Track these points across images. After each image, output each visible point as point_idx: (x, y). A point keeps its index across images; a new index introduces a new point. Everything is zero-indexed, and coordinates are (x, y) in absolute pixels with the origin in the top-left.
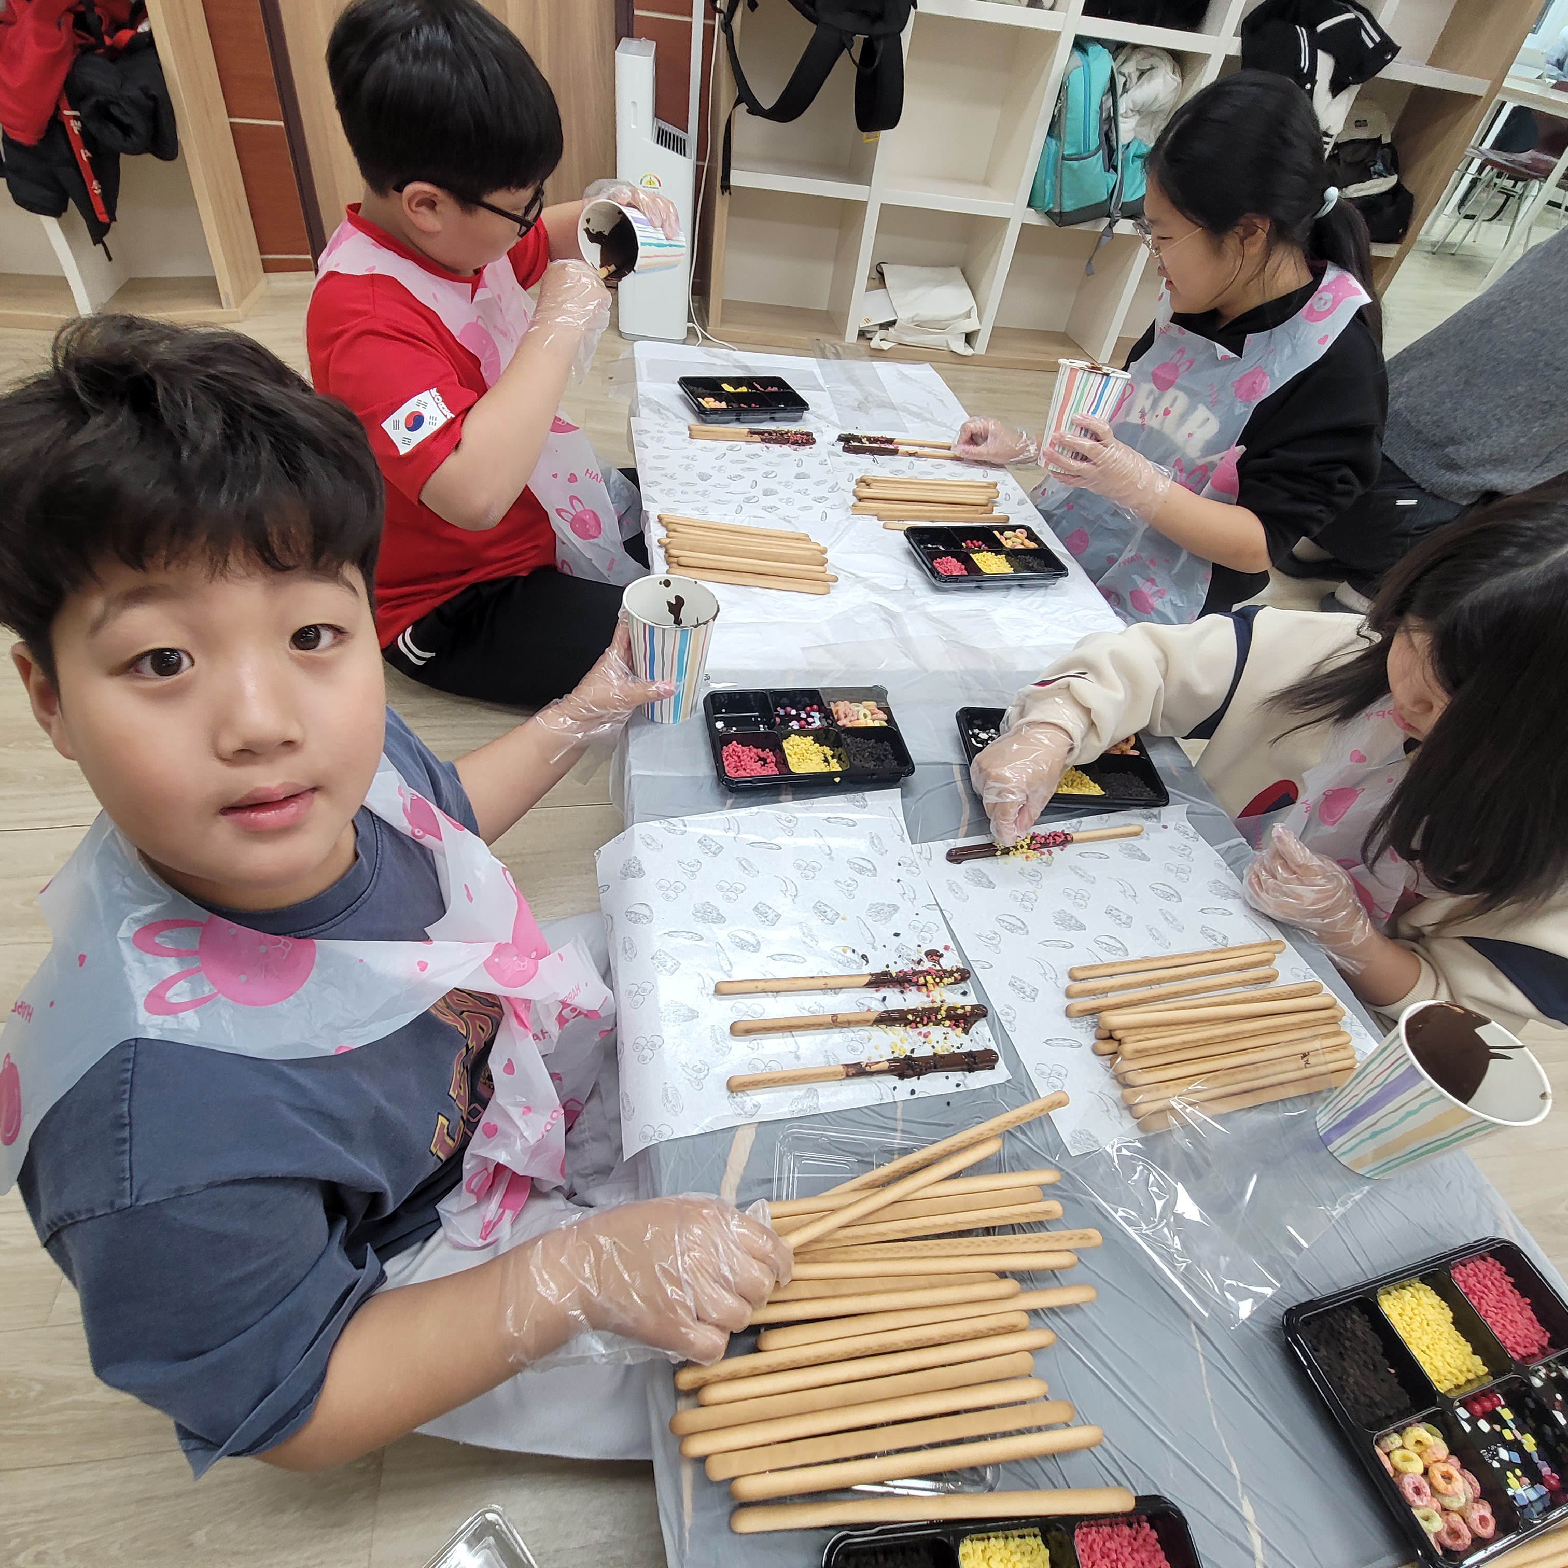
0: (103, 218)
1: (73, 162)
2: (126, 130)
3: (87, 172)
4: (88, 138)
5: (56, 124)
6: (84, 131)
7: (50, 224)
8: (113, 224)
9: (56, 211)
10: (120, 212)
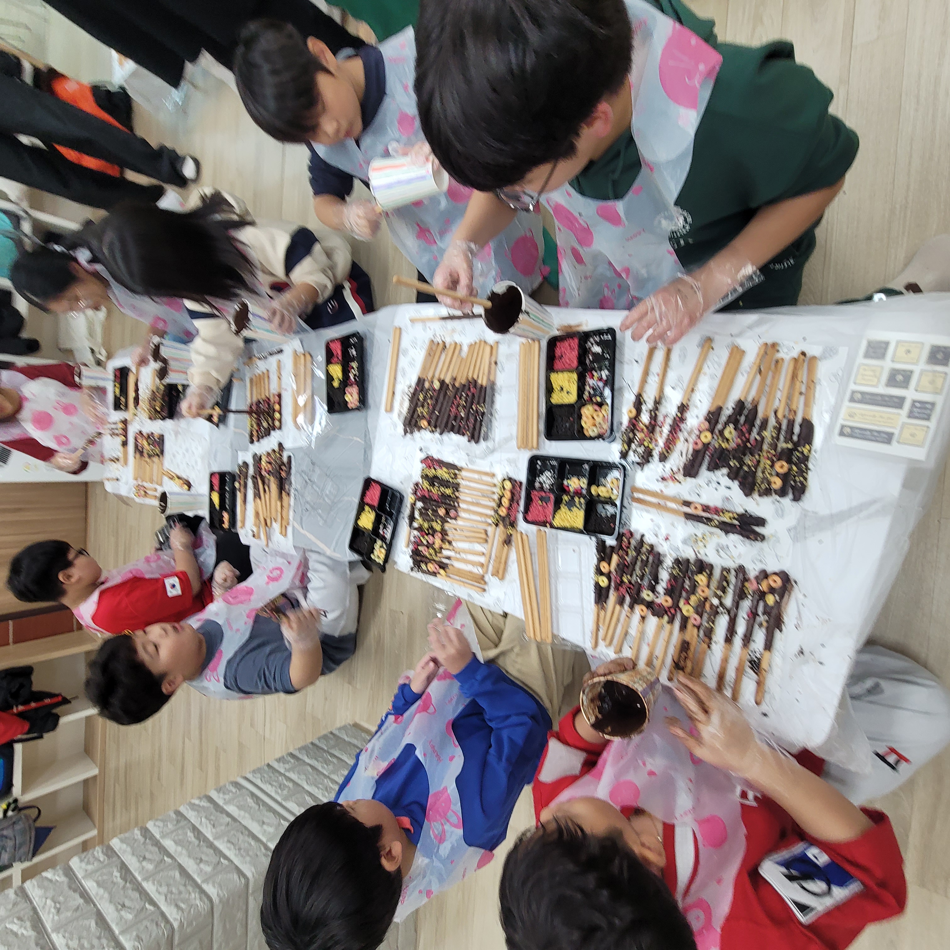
0: (60, 699)
1: (36, 709)
2: (22, 686)
3: (40, 704)
4: (26, 702)
5: (21, 715)
6: (22, 704)
7: (63, 720)
8: (63, 695)
9: (57, 718)
10: (57, 692)
